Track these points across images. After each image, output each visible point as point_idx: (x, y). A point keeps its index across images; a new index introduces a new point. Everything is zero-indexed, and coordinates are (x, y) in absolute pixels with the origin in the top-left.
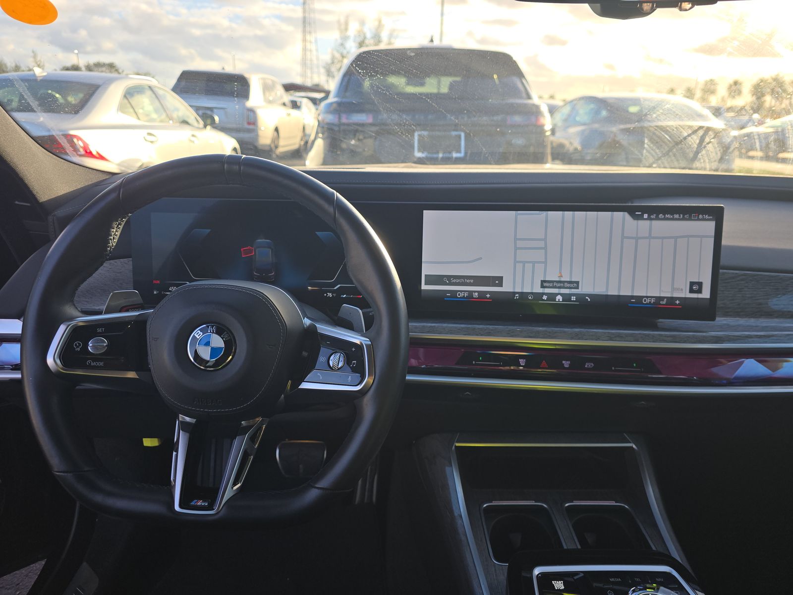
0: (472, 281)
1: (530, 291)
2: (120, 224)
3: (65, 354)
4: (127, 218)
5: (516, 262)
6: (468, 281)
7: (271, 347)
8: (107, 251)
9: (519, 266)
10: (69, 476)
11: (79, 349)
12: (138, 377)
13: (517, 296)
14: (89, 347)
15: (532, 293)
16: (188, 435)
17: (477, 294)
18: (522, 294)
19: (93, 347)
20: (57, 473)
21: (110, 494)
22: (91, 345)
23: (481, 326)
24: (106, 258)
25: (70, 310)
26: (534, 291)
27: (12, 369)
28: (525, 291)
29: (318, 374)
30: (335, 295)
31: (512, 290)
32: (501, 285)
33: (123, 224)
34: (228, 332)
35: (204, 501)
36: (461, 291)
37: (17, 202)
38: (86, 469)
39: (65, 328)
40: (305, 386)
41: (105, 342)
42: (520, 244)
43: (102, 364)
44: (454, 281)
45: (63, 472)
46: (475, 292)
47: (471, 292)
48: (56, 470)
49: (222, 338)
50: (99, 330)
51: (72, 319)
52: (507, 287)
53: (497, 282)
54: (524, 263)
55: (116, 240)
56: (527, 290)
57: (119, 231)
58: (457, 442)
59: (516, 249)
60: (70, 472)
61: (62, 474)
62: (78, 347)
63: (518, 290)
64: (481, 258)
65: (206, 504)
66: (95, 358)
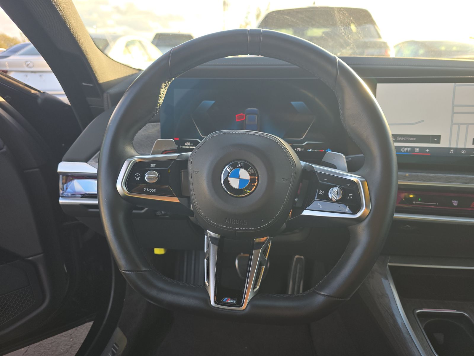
0: (414, 139)
1: (463, 147)
2: (166, 86)
3: (129, 183)
4: (171, 81)
5: (452, 124)
6: (411, 139)
7: (285, 180)
8: (157, 106)
9: (455, 127)
10: (132, 275)
11: (138, 179)
12: (179, 202)
13: (452, 151)
14: (145, 178)
15: (465, 149)
16: (216, 247)
17: (418, 149)
18: (456, 149)
19: (148, 178)
20: (123, 272)
21: (162, 290)
22: (147, 176)
23: (423, 174)
24: (156, 111)
25: (130, 150)
26: (467, 147)
27: (81, 197)
28: (459, 147)
29: (318, 204)
30: (303, 149)
31: (448, 146)
32: (438, 142)
33: (168, 85)
34: (253, 167)
35: (232, 299)
36: (405, 147)
37: (84, 84)
38: (144, 269)
39: (128, 163)
40: (306, 213)
41: (156, 175)
42: (456, 109)
43: (154, 191)
44: (400, 139)
45: (129, 271)
46: (417, 147)
47: (413, 148)
48: (123, 269)
49: (248, 172)
50: (152, 166)
51: (131, 157)
52: (444, 144)
53: (436, 140)
54: (459, 124)
55: (163, 99)
56: (461, 146)
57: (166, 91)
58: (390, 262)
59: (453, 113)
60: (133, 271)
61: (127, 272)
62: (137, 177)
63: (453, 146)
64: (423, 121)
65: (235, 302)
66: (150, 186)
